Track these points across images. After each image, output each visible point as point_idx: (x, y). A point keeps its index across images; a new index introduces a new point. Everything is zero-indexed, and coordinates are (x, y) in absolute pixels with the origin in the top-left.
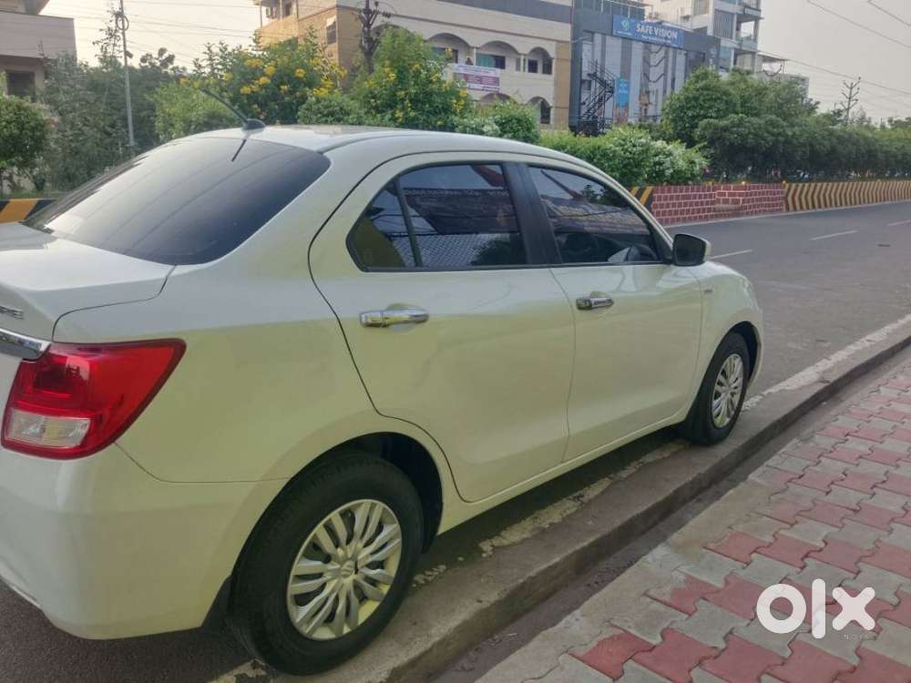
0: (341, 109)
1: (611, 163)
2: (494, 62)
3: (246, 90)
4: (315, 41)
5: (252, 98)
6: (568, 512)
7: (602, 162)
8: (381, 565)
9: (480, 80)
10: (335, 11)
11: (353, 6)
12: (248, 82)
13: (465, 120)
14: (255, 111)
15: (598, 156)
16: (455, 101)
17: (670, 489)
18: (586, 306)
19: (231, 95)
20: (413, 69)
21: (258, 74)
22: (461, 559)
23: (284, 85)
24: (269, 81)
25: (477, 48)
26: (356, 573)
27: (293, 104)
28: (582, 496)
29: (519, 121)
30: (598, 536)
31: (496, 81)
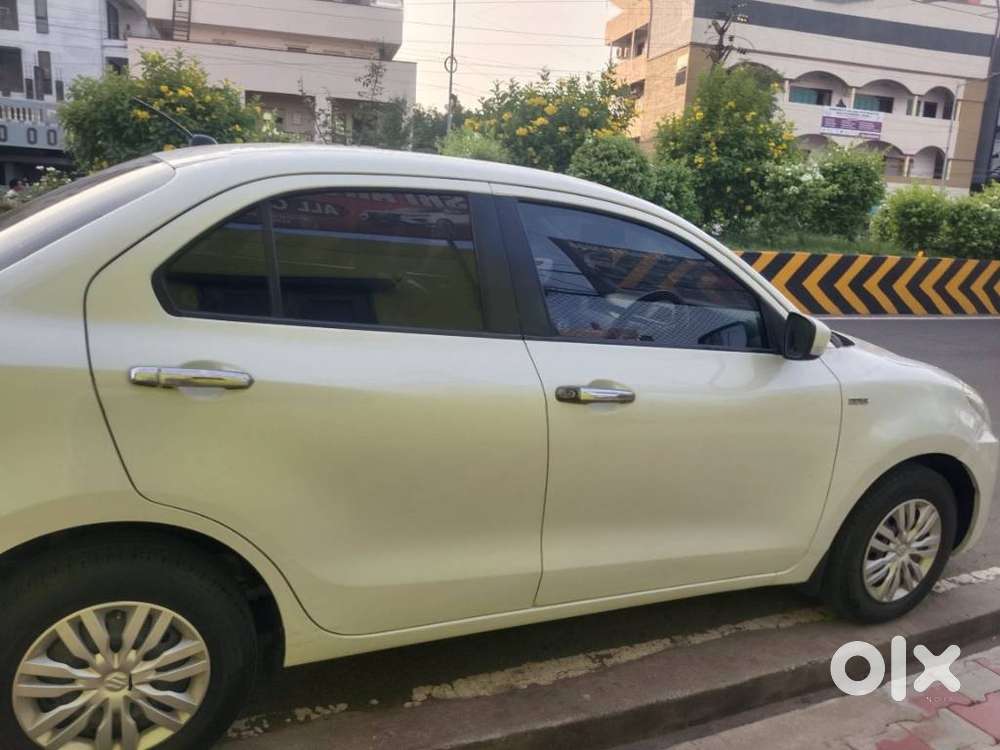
0: (620, 152)
1: (982, 229)
2: (877, 103)
3: (521, 131)
4: (613, 77)
5: (528, 140)
6: (570, 674)
7: (970, 226)
8: (183, 686)
9: (856, 125)
10: (688, 49)
11: (703, 42)
12: (526, 122)
13: (780, 167)
14: (529, 154)
15: (965, 219)
16: (773, 144)
17: (746, 675)
18: (569, 396)
19: (508, 137)
20: (727, 107)
21: (539, 114)
22: (375, 702)
23: (562, 126)
24: (546, 122)
25: (857, 88)
26: (130, 689)
27: (569, 147)
28: (609, 656)
29: (857, 171)
30: (582, 717)
31: (878, 126)
